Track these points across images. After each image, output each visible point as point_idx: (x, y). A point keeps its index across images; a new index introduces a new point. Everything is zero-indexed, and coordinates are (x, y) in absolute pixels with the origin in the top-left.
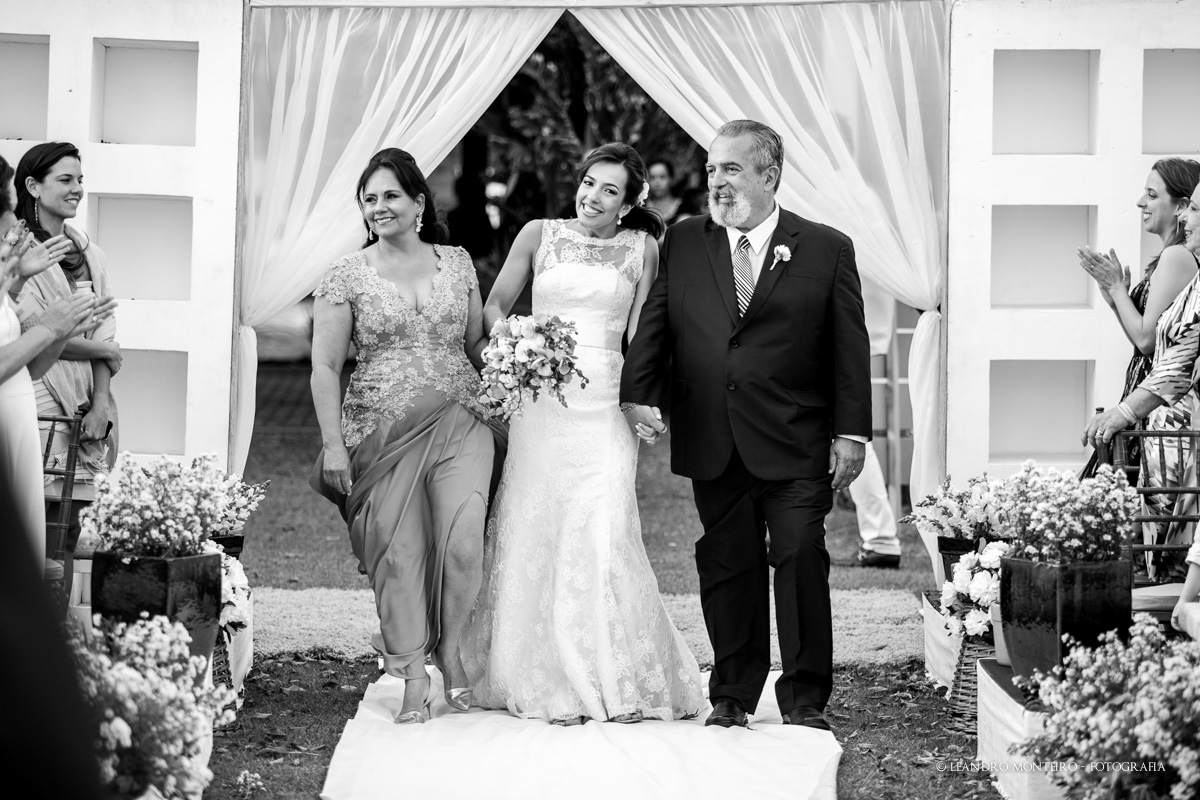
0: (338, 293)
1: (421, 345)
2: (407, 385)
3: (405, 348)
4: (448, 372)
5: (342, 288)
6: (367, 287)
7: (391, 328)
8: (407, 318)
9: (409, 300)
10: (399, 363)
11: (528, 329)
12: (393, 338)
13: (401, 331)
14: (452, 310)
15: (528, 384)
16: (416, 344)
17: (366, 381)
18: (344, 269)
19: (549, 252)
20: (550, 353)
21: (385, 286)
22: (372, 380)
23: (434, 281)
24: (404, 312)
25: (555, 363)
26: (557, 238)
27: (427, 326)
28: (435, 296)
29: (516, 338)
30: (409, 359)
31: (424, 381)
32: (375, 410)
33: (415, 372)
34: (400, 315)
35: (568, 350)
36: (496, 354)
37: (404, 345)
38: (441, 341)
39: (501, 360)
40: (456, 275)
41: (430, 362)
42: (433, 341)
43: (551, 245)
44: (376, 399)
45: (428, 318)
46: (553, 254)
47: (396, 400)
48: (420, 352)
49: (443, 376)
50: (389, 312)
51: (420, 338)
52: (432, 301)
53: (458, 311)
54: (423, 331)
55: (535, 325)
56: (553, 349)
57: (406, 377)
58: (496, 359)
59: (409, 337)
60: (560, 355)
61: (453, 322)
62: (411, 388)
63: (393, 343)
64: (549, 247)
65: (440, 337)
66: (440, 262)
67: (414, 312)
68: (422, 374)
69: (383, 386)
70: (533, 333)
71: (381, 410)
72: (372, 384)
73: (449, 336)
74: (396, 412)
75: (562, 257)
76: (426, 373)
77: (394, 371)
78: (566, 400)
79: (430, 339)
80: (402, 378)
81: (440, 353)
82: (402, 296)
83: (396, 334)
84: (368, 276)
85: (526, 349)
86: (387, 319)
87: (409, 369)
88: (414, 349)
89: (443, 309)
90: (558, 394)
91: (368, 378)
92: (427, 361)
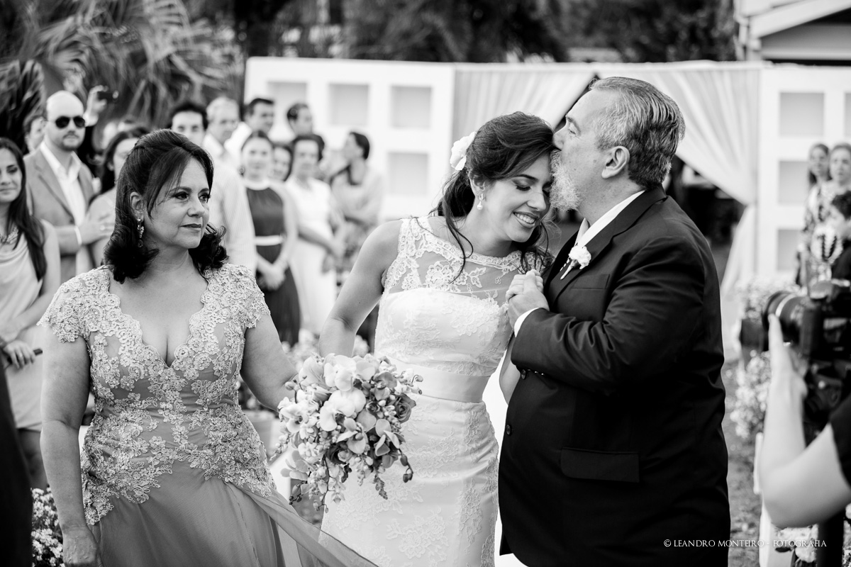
0: (68, 328)
1: (169, 406)
2: (151, 459)
3: (148, 409)
4: (210, 442)
5: (74, 321)
6: (104, 323)
7: (128, 383)
8: (151, 371)
9: (156, 347)
10: (141, 428)
11: (344, 379)
12: (131, 395)
13: (142, 387)
14: (214, 362)
15: (335, 459)
16: (163, 405)
17: (100, 443)
18: (77, 295)
19: (409, 270)
20: (369, 421)
21: (128, 324)
22: (107, 444)
23: (192, 322)
24: (147, 363)
25: (373, 437)
26: (423, 250)
27: (179, 383)
28: (191, 342)
29: (329, 389)
30: (154, 424)
31: (173, 456)
32: (110, 486)
33: (162, 443)
34: (141, 367)
35: (395, 420)
36: (292, 413)
37: (147, 406)
38: (199, 402)
39: (297, 423)
40: (225, 311)
41: (182, 429)
42: (186, 402)
43: (413, 260)
44: (111, 471)
45: (180, 373)
46: (415, 272)
47: (136, 477)
48: (169, 417)
49: (200, 448)
50: (127, 362)
51: (170, 398)
52: (187, 350)
53: (223, 363)
54: (173, 389)
55: (355, 377)
56: (375, 415)
57: (150, 448)
58: (292, 419)
59: (153, 395)
60: (383, 428)
61: (216, 378)
62: (157, 463)
63: (132, 402)
64: (409, 262)
65: (197, 397)
66: (207, 293)
67: (162, 364)
68: (171, 445)
69: (122, 457)
70: (350, 387)
71: (118, 488)
72: (107, 449)
73: (210, 395)
74: (137, 493)
75: (428, 279)
76: (177, 445)
77: (134, 438)
78: (386, 489)
79: (183, 399)
80: (144, 449)
81: (197, 418)
82: (147, 341)
83: (134, 391)
84: (108, 308)
85: (336, 412)
86: (124, 372)
87: (154, 438)
88: (161, 412)
89: (201, 361)
90: (376, 479)
91: (103, 439)
92: (180, 429)
